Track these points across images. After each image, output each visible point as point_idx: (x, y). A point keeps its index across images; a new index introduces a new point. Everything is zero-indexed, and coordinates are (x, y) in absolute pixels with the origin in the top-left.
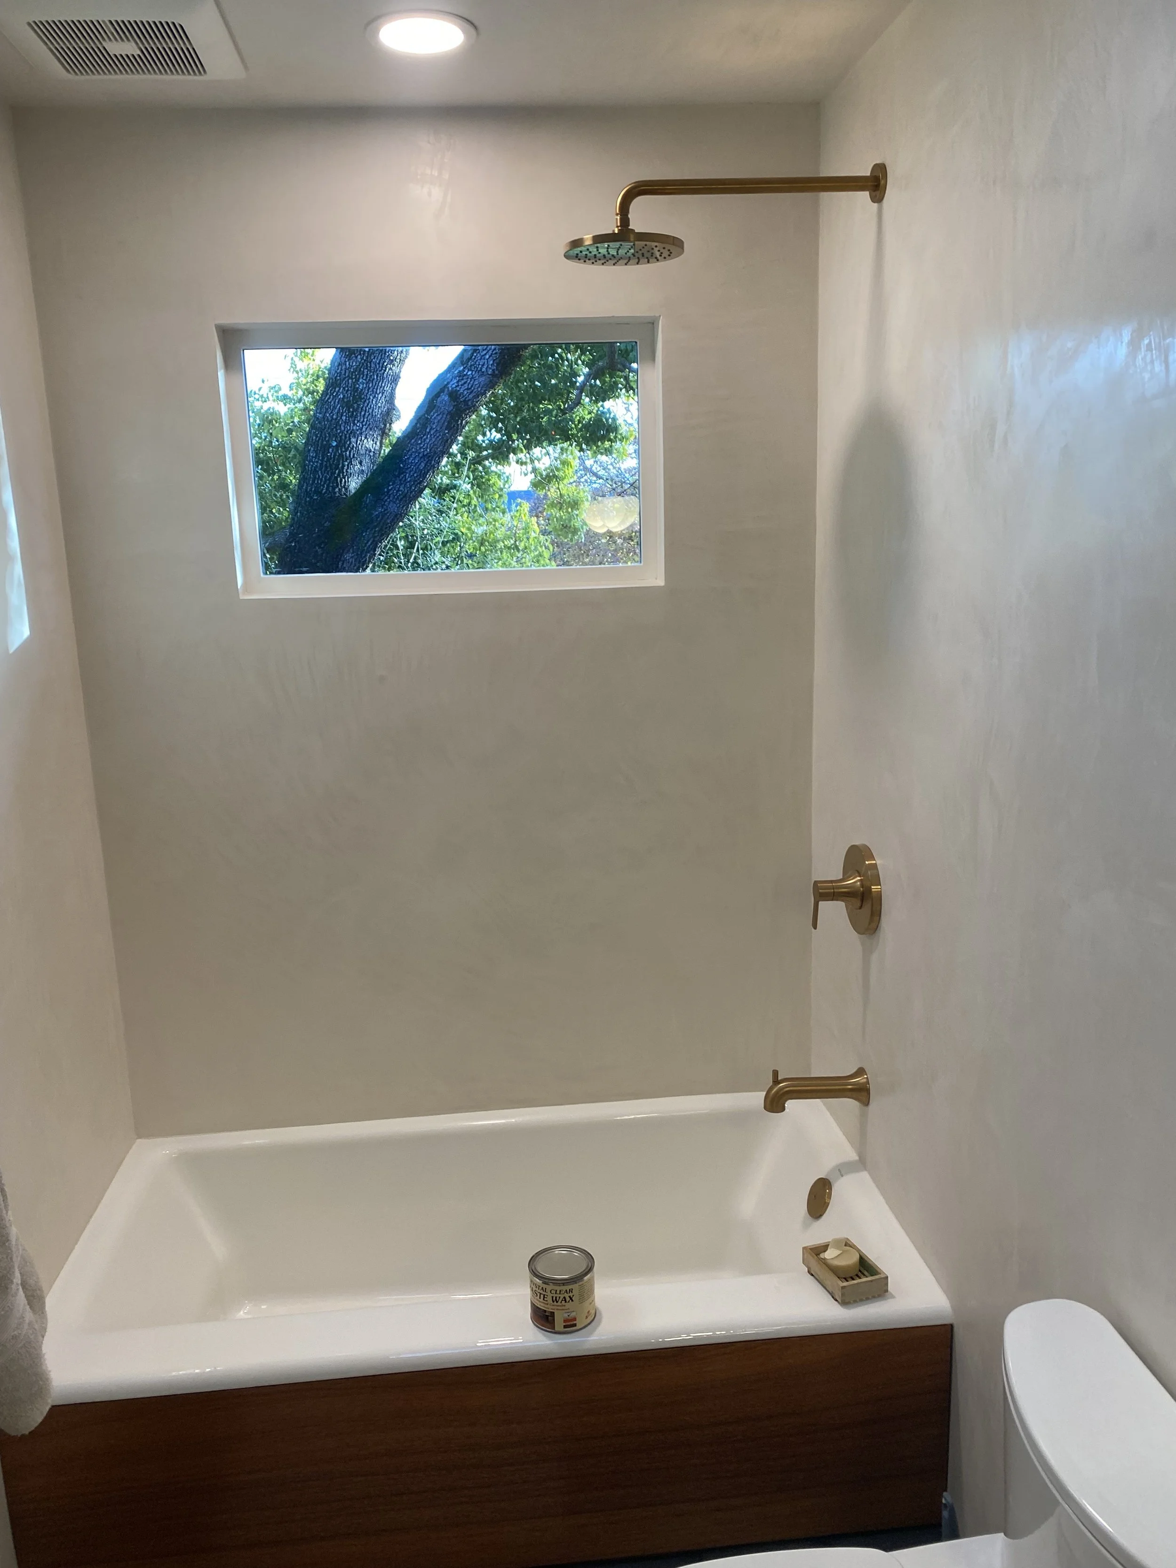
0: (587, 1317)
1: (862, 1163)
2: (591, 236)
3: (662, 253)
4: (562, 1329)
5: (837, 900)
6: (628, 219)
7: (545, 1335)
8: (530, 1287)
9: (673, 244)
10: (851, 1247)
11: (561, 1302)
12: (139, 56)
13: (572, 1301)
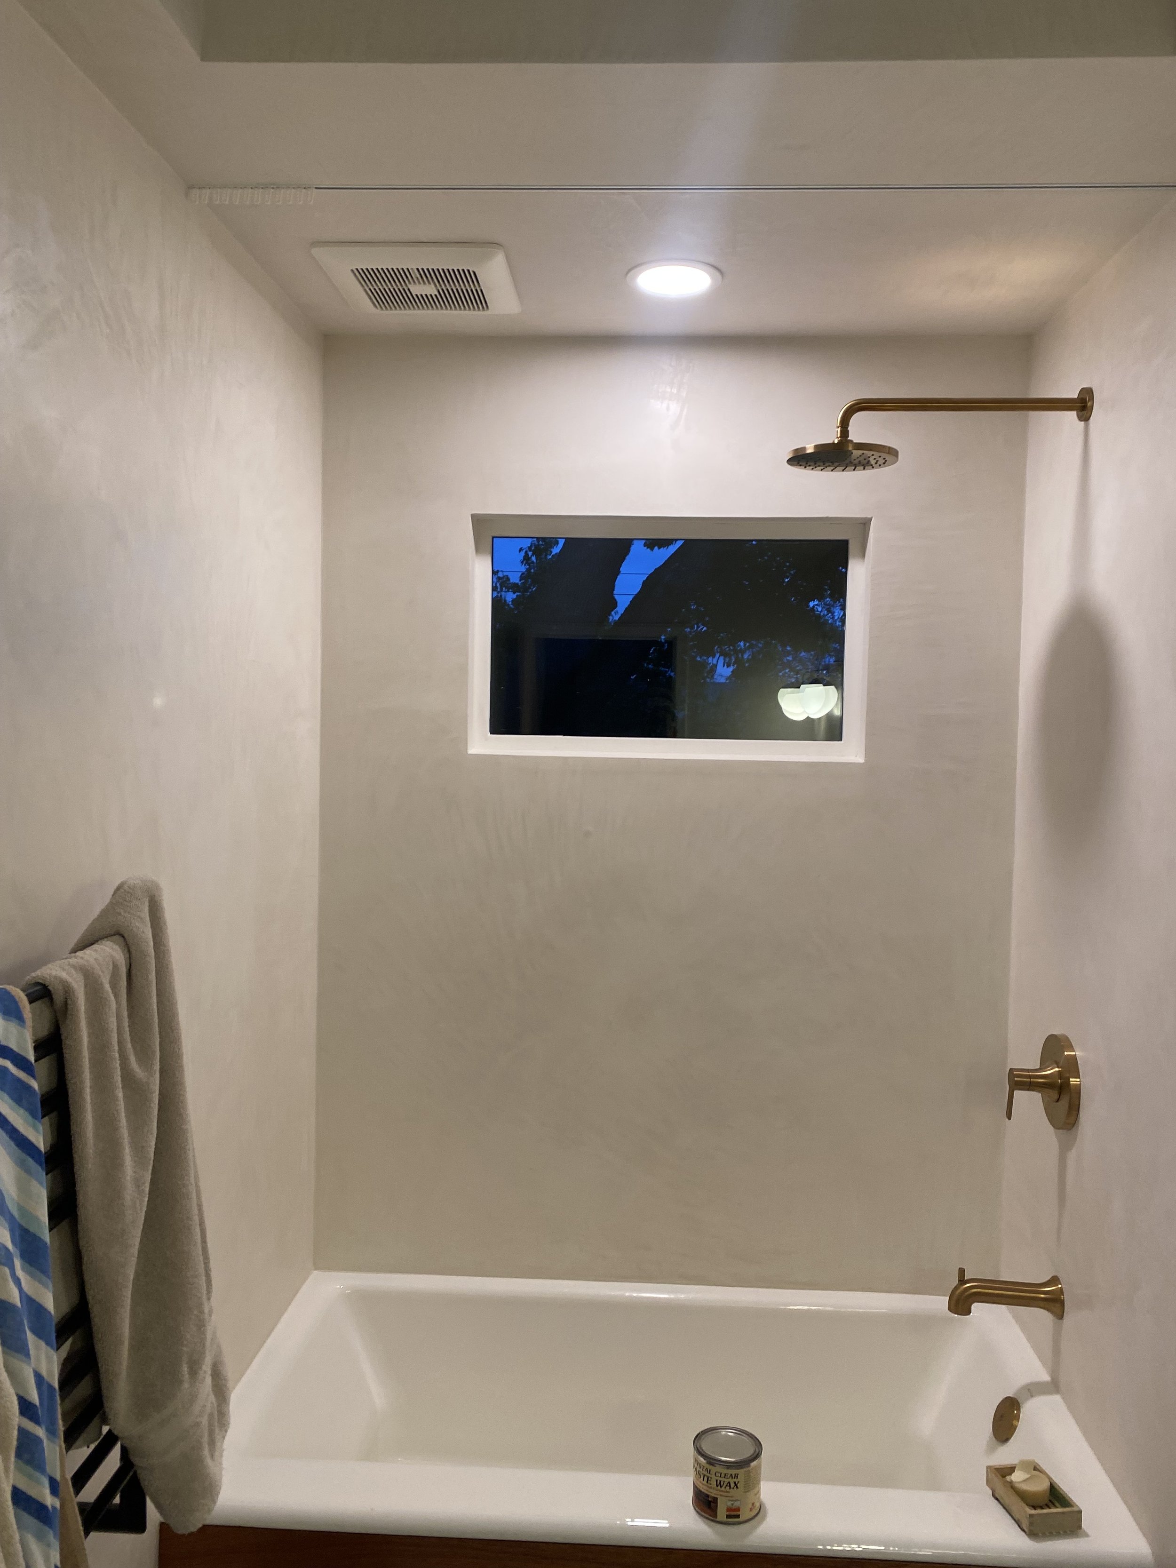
0: (751, 1509)
1: (1054, 1387)
2: (813, 445)
3: (877, 461)
4: (725, 1519)
5: (1033, 1091)
6: (848, 432)
7: (707, 1524)
8: (694, 1466)
9: (889, 453)
10: (1040, 1471)
11: (725, 1488)
12: (436, 295)
13: (737, 1487)
